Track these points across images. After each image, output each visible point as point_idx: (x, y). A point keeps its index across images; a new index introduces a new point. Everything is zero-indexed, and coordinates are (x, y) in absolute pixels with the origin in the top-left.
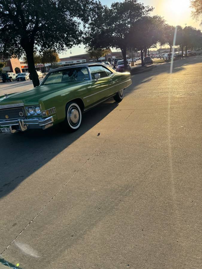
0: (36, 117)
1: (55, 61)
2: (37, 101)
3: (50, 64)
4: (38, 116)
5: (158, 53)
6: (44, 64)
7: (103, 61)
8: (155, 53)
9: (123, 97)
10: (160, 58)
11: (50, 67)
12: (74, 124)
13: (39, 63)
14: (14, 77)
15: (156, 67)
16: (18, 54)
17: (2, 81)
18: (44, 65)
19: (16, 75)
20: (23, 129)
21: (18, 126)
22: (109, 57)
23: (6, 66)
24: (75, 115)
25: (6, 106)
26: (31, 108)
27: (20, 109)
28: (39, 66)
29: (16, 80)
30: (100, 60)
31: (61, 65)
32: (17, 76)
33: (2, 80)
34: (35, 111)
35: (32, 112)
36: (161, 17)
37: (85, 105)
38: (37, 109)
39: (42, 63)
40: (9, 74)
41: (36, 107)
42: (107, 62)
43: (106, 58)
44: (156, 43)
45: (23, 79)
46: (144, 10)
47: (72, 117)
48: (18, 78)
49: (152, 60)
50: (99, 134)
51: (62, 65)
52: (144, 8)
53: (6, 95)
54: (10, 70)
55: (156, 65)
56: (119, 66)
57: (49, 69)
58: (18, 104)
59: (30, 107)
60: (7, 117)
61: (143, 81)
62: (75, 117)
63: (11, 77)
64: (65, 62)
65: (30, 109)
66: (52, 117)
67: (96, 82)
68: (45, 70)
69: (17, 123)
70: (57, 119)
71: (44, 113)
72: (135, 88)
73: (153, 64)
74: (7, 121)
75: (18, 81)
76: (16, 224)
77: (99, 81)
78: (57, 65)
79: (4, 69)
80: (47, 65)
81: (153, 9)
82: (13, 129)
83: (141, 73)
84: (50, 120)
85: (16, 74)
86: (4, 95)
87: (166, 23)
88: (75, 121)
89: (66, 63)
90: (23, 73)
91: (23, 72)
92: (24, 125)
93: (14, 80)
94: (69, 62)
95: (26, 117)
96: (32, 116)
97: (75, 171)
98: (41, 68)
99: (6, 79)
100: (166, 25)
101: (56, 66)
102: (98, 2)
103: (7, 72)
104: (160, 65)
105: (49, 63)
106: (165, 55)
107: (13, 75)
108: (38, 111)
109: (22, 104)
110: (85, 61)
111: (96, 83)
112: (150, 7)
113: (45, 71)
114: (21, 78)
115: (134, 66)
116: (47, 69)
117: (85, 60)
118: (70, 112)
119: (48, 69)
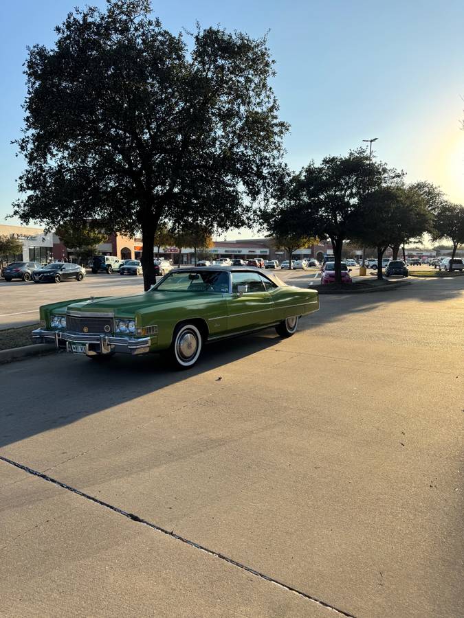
0: (127, 335)
1: (203, 246)
2: (134, 313)
3: (192, 250)
4: (131, 335)
5: (434, 254)
6: (180, 247)
7: (306, 256)
8: (428, 254)
9: (294, 330)
10: (434, 267)
11: (192, 255)
12: (185, 359)
13: (170, 245)
14: (115, 266)
15: (408, 284)
16: (130, 230)
17: (91, 270)
18: (180, 251)
19: (121, 261)
20: (104, 351)
21: (98, 345)
22: (321, 251)
23: (104, 242)
24: (189, 344)
25: (88, 314)
26: (123, 321)
27: (108, 321)
28: (171, 251)
29: (118, 272)
30: (299, 255)
31: (215, 255)
32: (121, 265)
33: (91, 268)
34: (127, 327)
35: (123, 327)
36: (434, 186)
37: (210, 331)
38: (130, 324)
39: (176, 246)
40: (107, 259)
41: (130, 321)
42: (313, 260)
43: (312, 252)
44: (420, 235)
45: (133, 273)
46: (386, 175)
47: (184, 346)
48: (124, 269)
49: (407, 268)
50: (220, 379)
51: (218, 255)
52: (385, 171)
53: (92, 298)
54: (111, 251)
55: (413, 280)
56: (327, 274)
57: (189, 258)
58: (106, 313)
59: (121, 320)
60: (86, 329)
61: (357, 309)
62: (189, 346)
63: (110, 265)
64: (224, 250)
65: (121, 323)
66: (149, 338)
67: (238, 297)
68: (180, 260)
69: (98, 340)
70: (157, 343)
71: (139, 331)
72: (332, 319)
73: (409, 277)
74: (85, 335)
75: (122, 274)
76: (66, 453)
77: (244, 296)
78: (206, 254)
79: (100, 247)
80: (185, 250)
81: (403, 174)
82: (90, 350)
83: (368, 292)
84: (146, 342)
85: (122, 259)
86: (89, 297)
87: (444, 198)
88: (188, 353)
89: (226, 251)
90: (136, 261)
91: (136, 258)
92: (108, 345)
93: (113, 271)
94: (233, 251)
95: (113, 333)
96: (121, 334)
97: (159, 416)
98: (174, 254)
99: (99, 268)
100: (445, 202)
101: (205, 256)
102: (283, 165)
103: (105, 254)
104: (422, 281)
105: (191, 247)
106: (443, 262)
107: (114, 262)
108: (132, 327)
109: (111, 315)
110: (266, 252)
111: (239, 299)
112: (399, 171)
113: (180, 262)
114: (129, 269)
115: (365, 275)
116: (185, 259)
117: (268, 250)
118: (182, 337)
119: (187, 259)
